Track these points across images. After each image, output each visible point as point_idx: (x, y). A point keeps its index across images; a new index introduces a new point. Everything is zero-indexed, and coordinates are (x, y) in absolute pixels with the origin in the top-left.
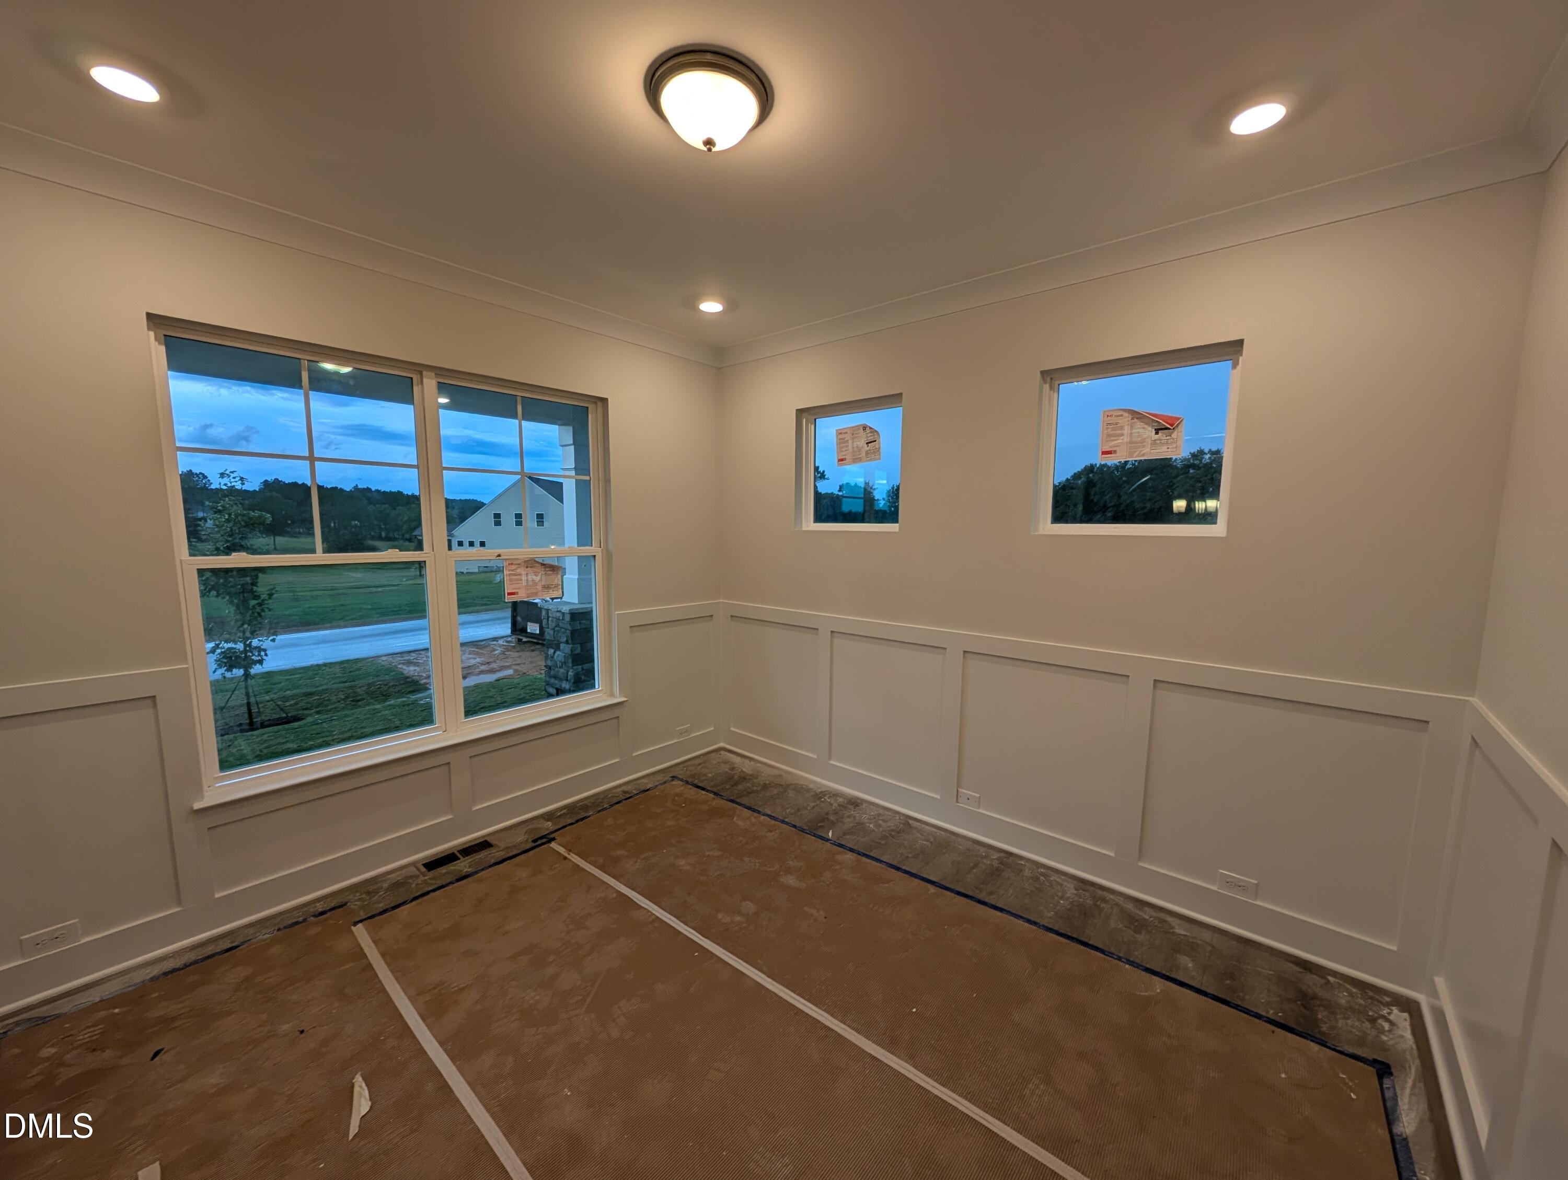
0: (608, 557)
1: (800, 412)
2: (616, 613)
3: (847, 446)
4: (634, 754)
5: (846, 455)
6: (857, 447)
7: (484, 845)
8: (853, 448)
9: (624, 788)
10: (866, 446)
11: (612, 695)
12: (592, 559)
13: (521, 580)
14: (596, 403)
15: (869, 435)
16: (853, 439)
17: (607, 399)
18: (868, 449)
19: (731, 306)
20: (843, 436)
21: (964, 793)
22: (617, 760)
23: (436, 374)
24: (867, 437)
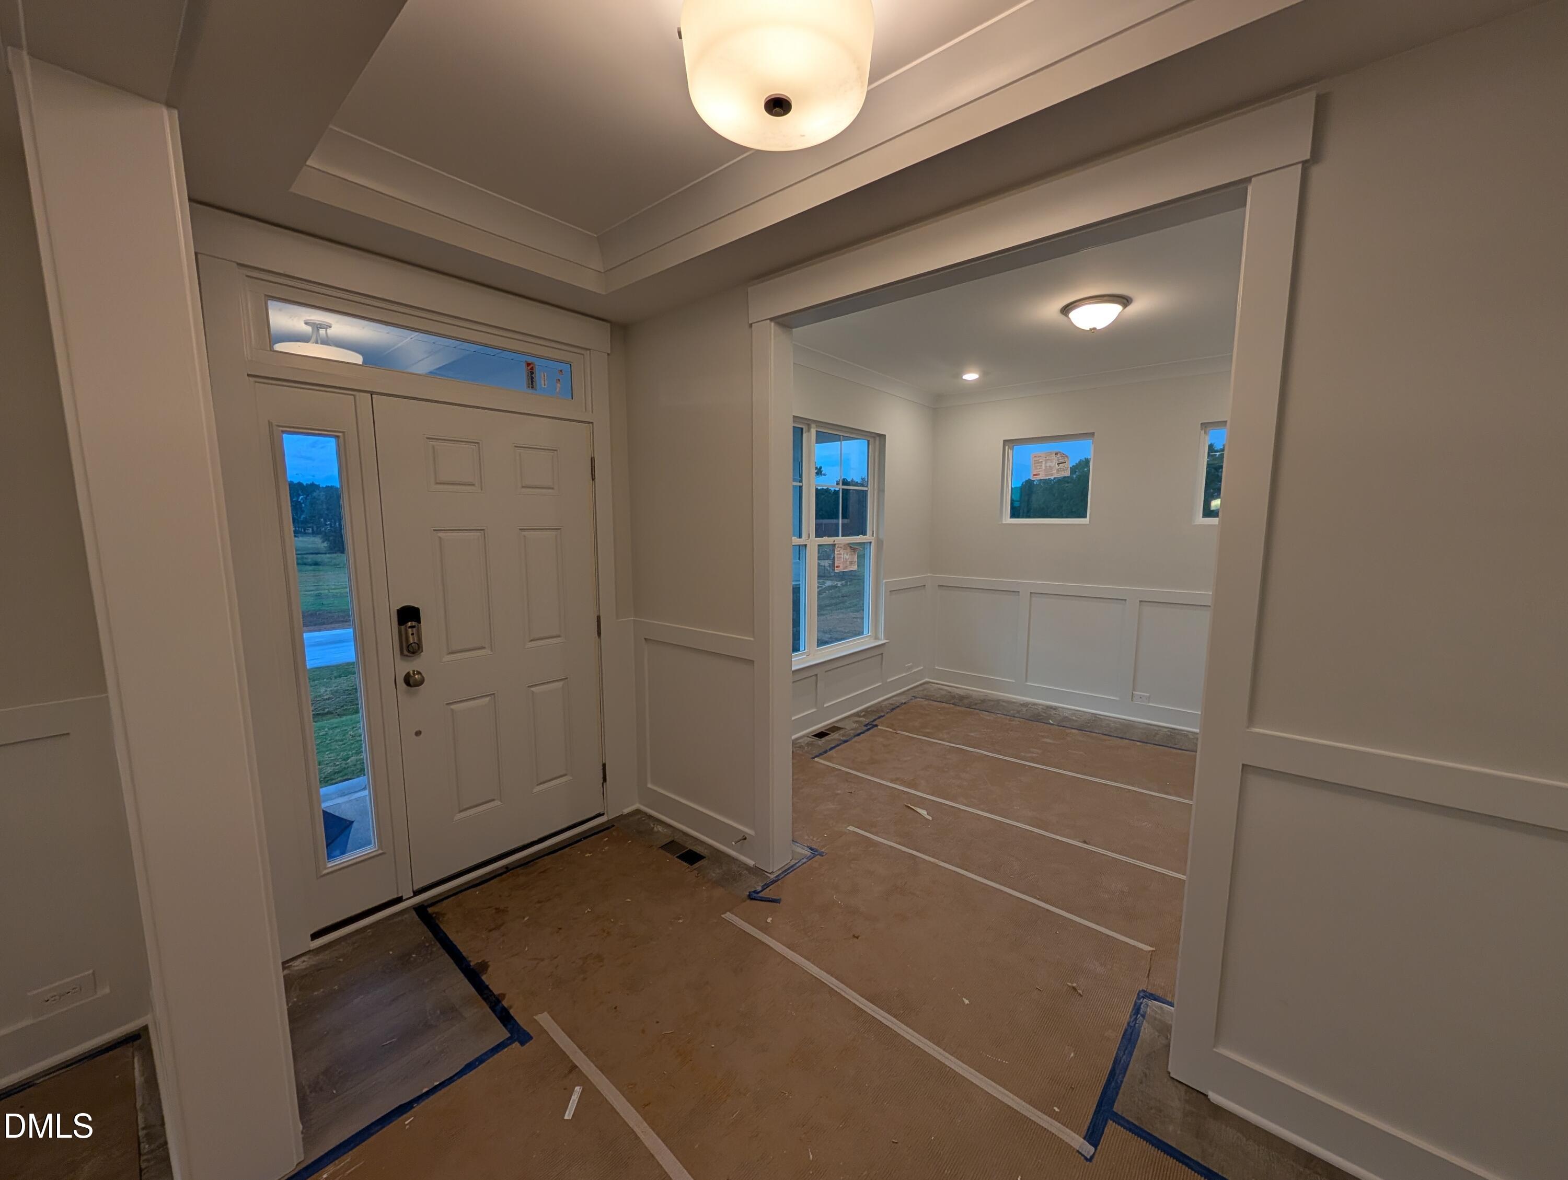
0: (880, 543)
1: (1005, 441)
2: (884, 581)
3: (1041, 466)
4: (889, 680)
5: (1039, 471)
6: (1050, 466)
7: (834, 729)
8: (1046, 467)
9: (890, 701)
10: (1057, 466)
11: (877, 638)
12: (869, 544)
13: (841, 557)
14: (874, 437)
15: (1060, 458)
16: (1046, 461)
17: (885, 436)
18: (1059, 467)
19: (984, 374)
20: (1037, 459)
21: (1137, 694)
22: (880, 684)
23: (816, 426)
24: (1058, 460)
